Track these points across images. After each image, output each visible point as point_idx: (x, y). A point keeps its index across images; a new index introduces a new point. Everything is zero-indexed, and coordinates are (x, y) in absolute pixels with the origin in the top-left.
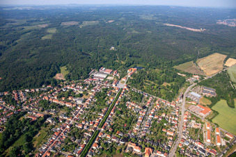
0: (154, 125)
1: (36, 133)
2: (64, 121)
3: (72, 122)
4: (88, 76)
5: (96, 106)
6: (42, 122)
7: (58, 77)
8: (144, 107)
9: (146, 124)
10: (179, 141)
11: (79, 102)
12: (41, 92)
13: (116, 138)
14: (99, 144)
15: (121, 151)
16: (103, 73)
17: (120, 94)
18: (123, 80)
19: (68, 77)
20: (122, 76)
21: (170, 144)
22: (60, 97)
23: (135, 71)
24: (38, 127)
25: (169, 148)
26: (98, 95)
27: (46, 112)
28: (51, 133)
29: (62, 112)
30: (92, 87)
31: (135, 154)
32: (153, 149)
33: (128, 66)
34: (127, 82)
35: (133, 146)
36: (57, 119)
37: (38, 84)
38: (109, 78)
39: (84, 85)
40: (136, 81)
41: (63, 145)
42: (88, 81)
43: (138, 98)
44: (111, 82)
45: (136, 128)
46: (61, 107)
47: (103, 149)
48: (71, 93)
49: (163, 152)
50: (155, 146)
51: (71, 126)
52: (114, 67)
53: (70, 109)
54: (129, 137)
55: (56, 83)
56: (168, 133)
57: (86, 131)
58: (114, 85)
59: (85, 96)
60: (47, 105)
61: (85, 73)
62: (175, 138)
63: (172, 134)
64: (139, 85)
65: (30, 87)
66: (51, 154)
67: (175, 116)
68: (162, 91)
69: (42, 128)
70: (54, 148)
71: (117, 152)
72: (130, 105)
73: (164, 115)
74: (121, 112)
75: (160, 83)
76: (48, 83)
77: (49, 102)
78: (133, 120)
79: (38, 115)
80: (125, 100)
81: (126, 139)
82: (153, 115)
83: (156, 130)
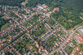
0: (52, 38)
1: (4, 24)
2: (16, 23)
3: (19, 24)
4: (35, 7)
5: (31, 21)
7: (23, 4)
8: (52, 28)
9: (48, 36)
10: (59, 49)
11: (25, 17)
12: (13, 8)
13: (32, 37)
14: (24, 37)
15: (31, 43)
16: (43, 7)
17: (45, 18)
18: (50, 12)
19: (27, 5)
20: (50, 11)
22: (19, 13)
23: (58, 10)
25: (52, 50)
26: (35, 16)
27: (11, 18)
28: (9, 26)
29: (17, 19)
30: (34, 12)
31: (36, 47)
34: (51, 14)
35: (37, 43)
36: (13, 21)
37: (13, 5)
38: (44, 10)
39: (31, 10)
40: (56, 15)
41: (11, 32)
42: (34, 9)
43: (52, 23)
44: (44, 12)
45: (43, 36)
46: (17, 17)
47: (24, 40)
48: (24, 12)
49: (48, 51)
50: (46, 47)
51: (17, 26)
52: (49, 5)
53: (20, 19)
54: (37, 39)
55: (20, 6)
56: (56, 44)
57: (22, 30)
58: (44, 14)
59: (29, 15)
60: (13, 15)
61: (34, 5)
63: (57, 45)
64: (55, 17)
65: (10, 5)
66: (5, 34)
68: (65, 23)
69: (7, 23)
71: (29, 43)
72: (47, 25)
73: (59, 35)
74: (41, 27)
75: (67, 19)
76: (17, 5)
77: (14, 14)
78: (43, 32)
79: (8, 18)
80: (45, 22)
82: (54, 33)
83: (51, 40)
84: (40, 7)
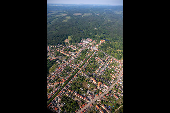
0: (107, 71)
1: (51, 66)
2: (64, 63)
3: (68, 64)
4: (80, 42)
5: (81, 58)
6: (55, 62)
7: (66, 41)
8: (104, 61)
9: (103, 70)
10: (117, 81)
11: (73, 55)
12: (57, 48)
13: (86, 74)
14: (77, 76)
15: (87, 81)
16: (88, 41)
17: (93, 53)
18: (97, 46)
19: (71, 42)
20: (97, 44)
21: (112, 82)
22: (64, 51)
23: (104, 42)
24: (52, 64)
25: (111, 84)
26: (83, 52)
27: (57, 58)
28: (57, 67)
29: (65, 58)
30: (81, 47)
31: (93, 84)
32: (102, 83)
33: (101, 39)
34: (99, 47)
35: (93, 80)
36: (61, 61)
37: (56, 44)
38: (90, 44)
39: (77, 46)
40: (104, 47)
41: (61, 74)
42: (79, 45)
43: (103, 56)
44: (91, 46)
45: (97, 71)
46: (64, 56)
47: (79, 79)
48: (70, 50)
49: (107, 85)
50: (104, 82)
51: (67, 65)
52: (94, 39)
53: (68, 57)
54: (92, 75)
55: (64, 44)
56: (113, 76)
57: (73, 69)
58: (91, 48)
59: (76, 52)
60: (58, 54)
61: (79, 40)
62: (116, 79)
63: (115, 77)
64: (104, 49)
65: (52, 45)
66: (55, 77)
67: (119, 68)
68: (116, 54)
69: (54, 65)
70: (57, 75)
71: (85, 82)
72: (97, 59)
73: (113, 67)
74: (92, 62)
75: (116, 50)
76: (61, 44)
78: (97, 67)
79: (54, 58)
80: (95, 56)
81: (91, 76)
82: (108, 66)
83: (107, 73)
84: (85, 42)
